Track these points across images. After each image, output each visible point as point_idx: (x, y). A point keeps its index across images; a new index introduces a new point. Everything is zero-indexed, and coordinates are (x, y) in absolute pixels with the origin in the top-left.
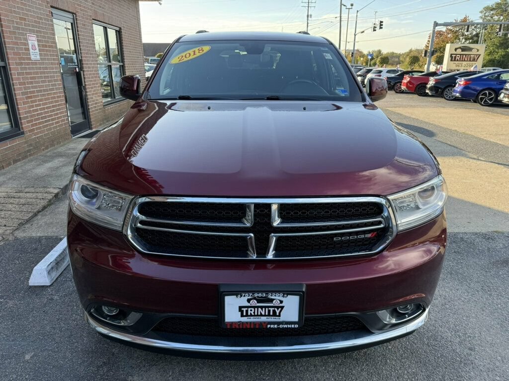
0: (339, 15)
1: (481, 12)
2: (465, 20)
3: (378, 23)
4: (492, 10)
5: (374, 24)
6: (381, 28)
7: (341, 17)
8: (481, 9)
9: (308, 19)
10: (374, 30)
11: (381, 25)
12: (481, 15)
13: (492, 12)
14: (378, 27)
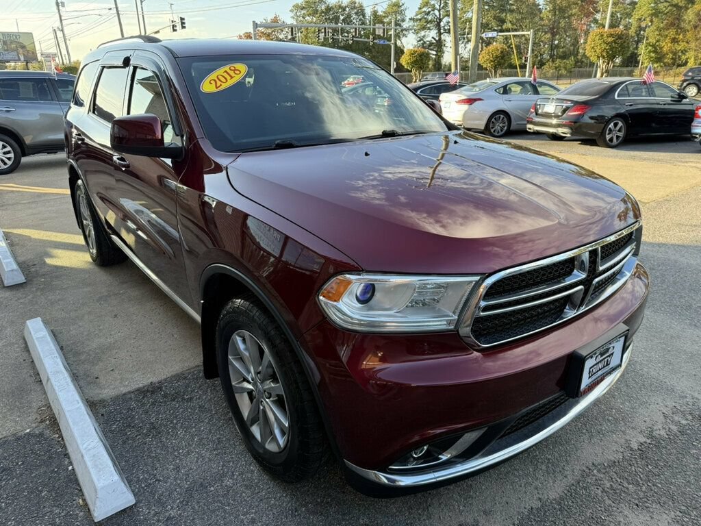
0: (114, 6)
1: (292, 11)
2: (275, 20)
3: (178, 21)
4: (302, 9)
5: (172, 21)
6: (183, 27)
7: (117, 8)
8: (291, 7)
9: (59, 10)
10: (174, 30)
11: (183, 23)
12: (292, 14)
13: (303, 12)
14: (179, 27)
